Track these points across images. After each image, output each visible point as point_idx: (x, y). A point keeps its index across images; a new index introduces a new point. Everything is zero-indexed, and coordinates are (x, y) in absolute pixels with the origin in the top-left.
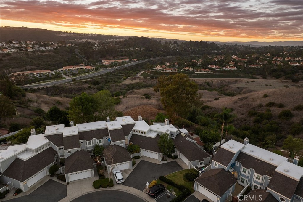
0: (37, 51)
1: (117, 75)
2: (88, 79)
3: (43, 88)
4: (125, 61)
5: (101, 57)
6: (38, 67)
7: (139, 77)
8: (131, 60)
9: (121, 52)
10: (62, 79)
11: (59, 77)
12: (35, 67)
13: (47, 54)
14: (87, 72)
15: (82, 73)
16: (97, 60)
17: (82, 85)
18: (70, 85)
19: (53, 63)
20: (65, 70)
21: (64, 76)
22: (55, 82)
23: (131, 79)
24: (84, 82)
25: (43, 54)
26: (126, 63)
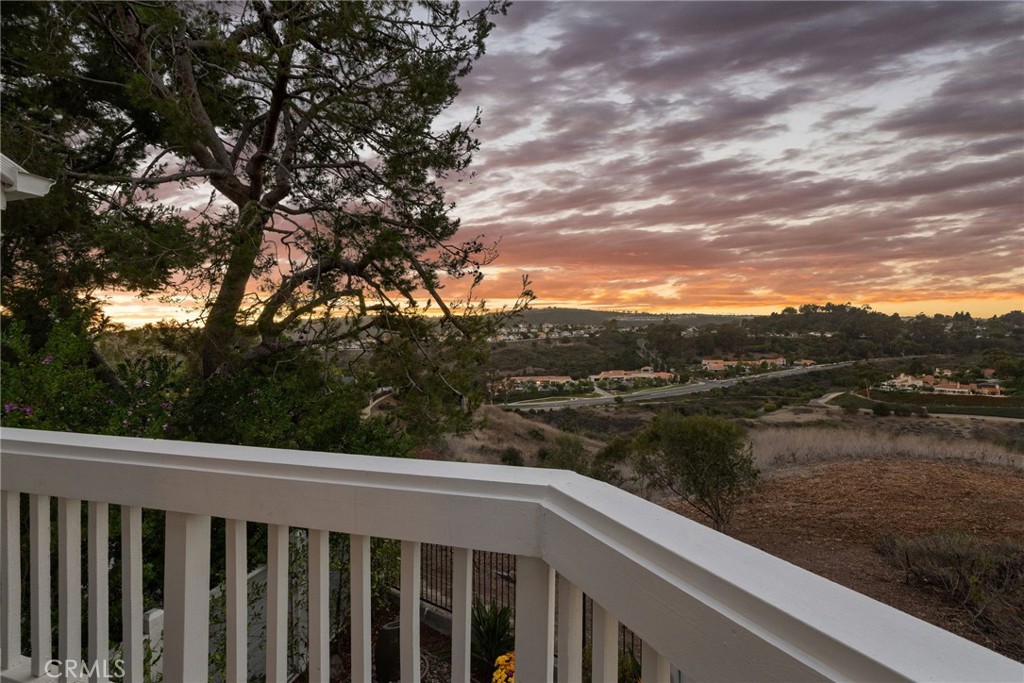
0: (555, 339)
1: (745, 399)
2: (655, 400)
3: (543, 411)
4: (772, 364)
5: (701, 354)
6: (550, 370)
7: (825, 407)
8: (792, 364)
9: (760, 341)
10: (592, 397)
11: (586, 391)
12: (543, 370)
13: (571, 344)
14: (656, 386)
15: (643, 387)
16: (689, 359)
17: (636, 413)
18: (607, 411)
19: (582, 363)
20: (606, 379)
21: (597, 390)
22: (574, 402)
23: (793, 410)
24: (642, 407)
25: (565, 345)
26: (775, 368)
